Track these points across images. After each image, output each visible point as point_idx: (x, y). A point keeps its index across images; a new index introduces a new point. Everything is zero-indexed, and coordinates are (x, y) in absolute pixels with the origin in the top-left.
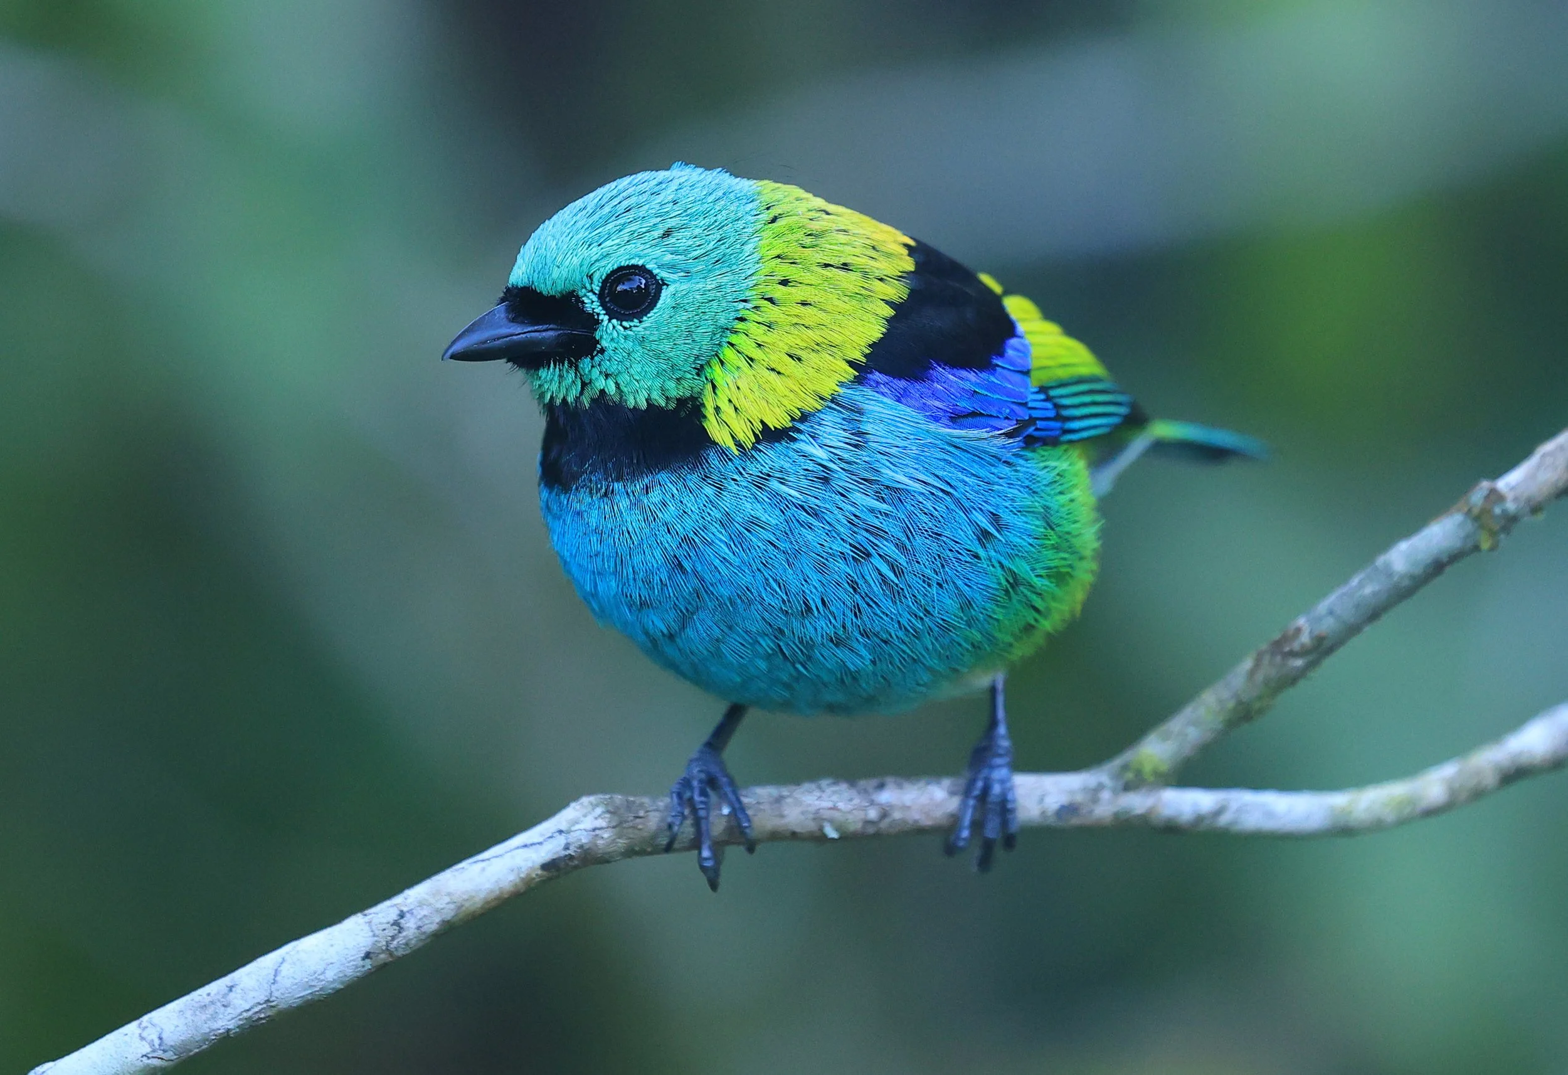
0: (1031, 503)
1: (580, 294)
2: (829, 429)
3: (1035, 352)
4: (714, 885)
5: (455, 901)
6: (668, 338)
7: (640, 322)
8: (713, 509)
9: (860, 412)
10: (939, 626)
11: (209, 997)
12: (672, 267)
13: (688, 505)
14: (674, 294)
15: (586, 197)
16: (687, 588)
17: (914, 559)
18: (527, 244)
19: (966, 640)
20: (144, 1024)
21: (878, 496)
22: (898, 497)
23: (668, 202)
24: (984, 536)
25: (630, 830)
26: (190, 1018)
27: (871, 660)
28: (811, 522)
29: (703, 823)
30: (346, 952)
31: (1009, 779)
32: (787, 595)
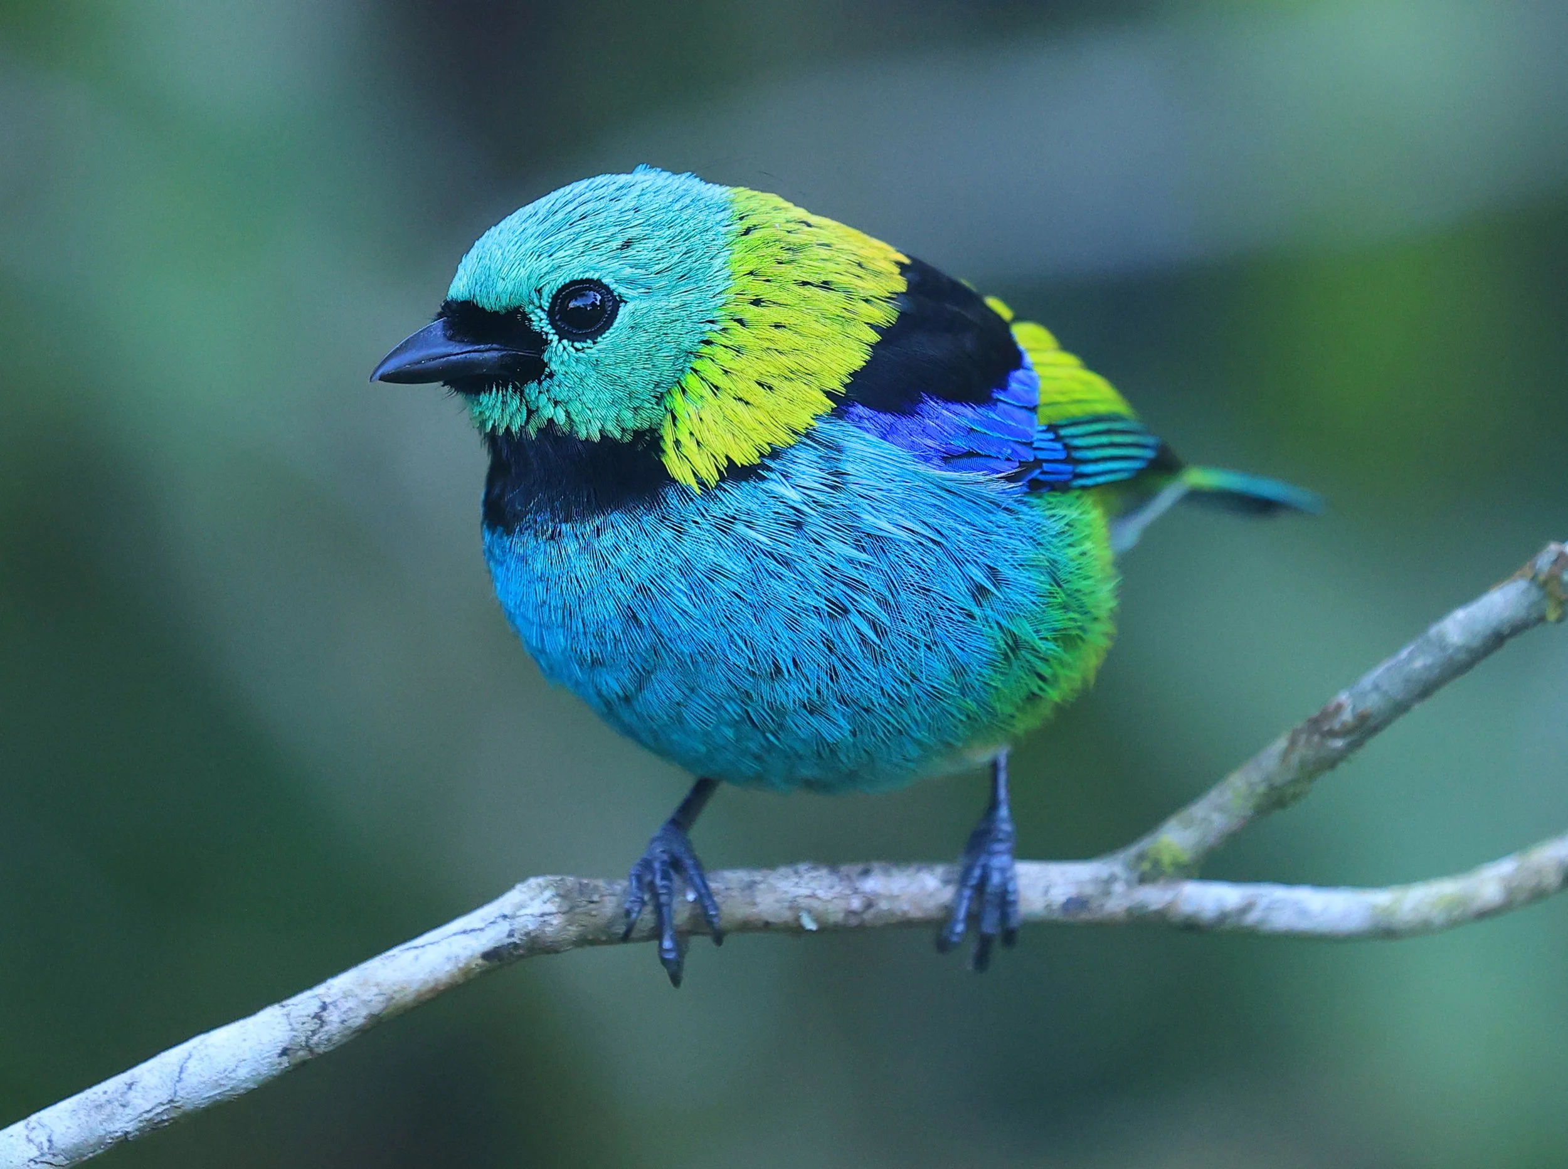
0: (1034, 556)
1: (526, 310)
2: (803, 468)
3: (1044, 385)
4: (676, 980)
5: (385, 992)
7: (595, 343)
8: (672, 555)
9: (839, 450)
10: (928, 693)
11: (105, 1096)
12: (631, 282)
13: (644, 550)
14: (633, 313)
15: (537, 202)
16: (644, 644)
17: (899, 618)
18: (470, 252)
19: (959, 710)
20: (32, 1125)
21: (857, 545)
23: (629, 210)
24: (979, 592)
25: (583, 916)
26: (84, 1119)
27: (851, 731)
28: (781, 571)
29: (665, 910)
30: (260, 1047)
31: (1011, 867)
32: (754, 653)
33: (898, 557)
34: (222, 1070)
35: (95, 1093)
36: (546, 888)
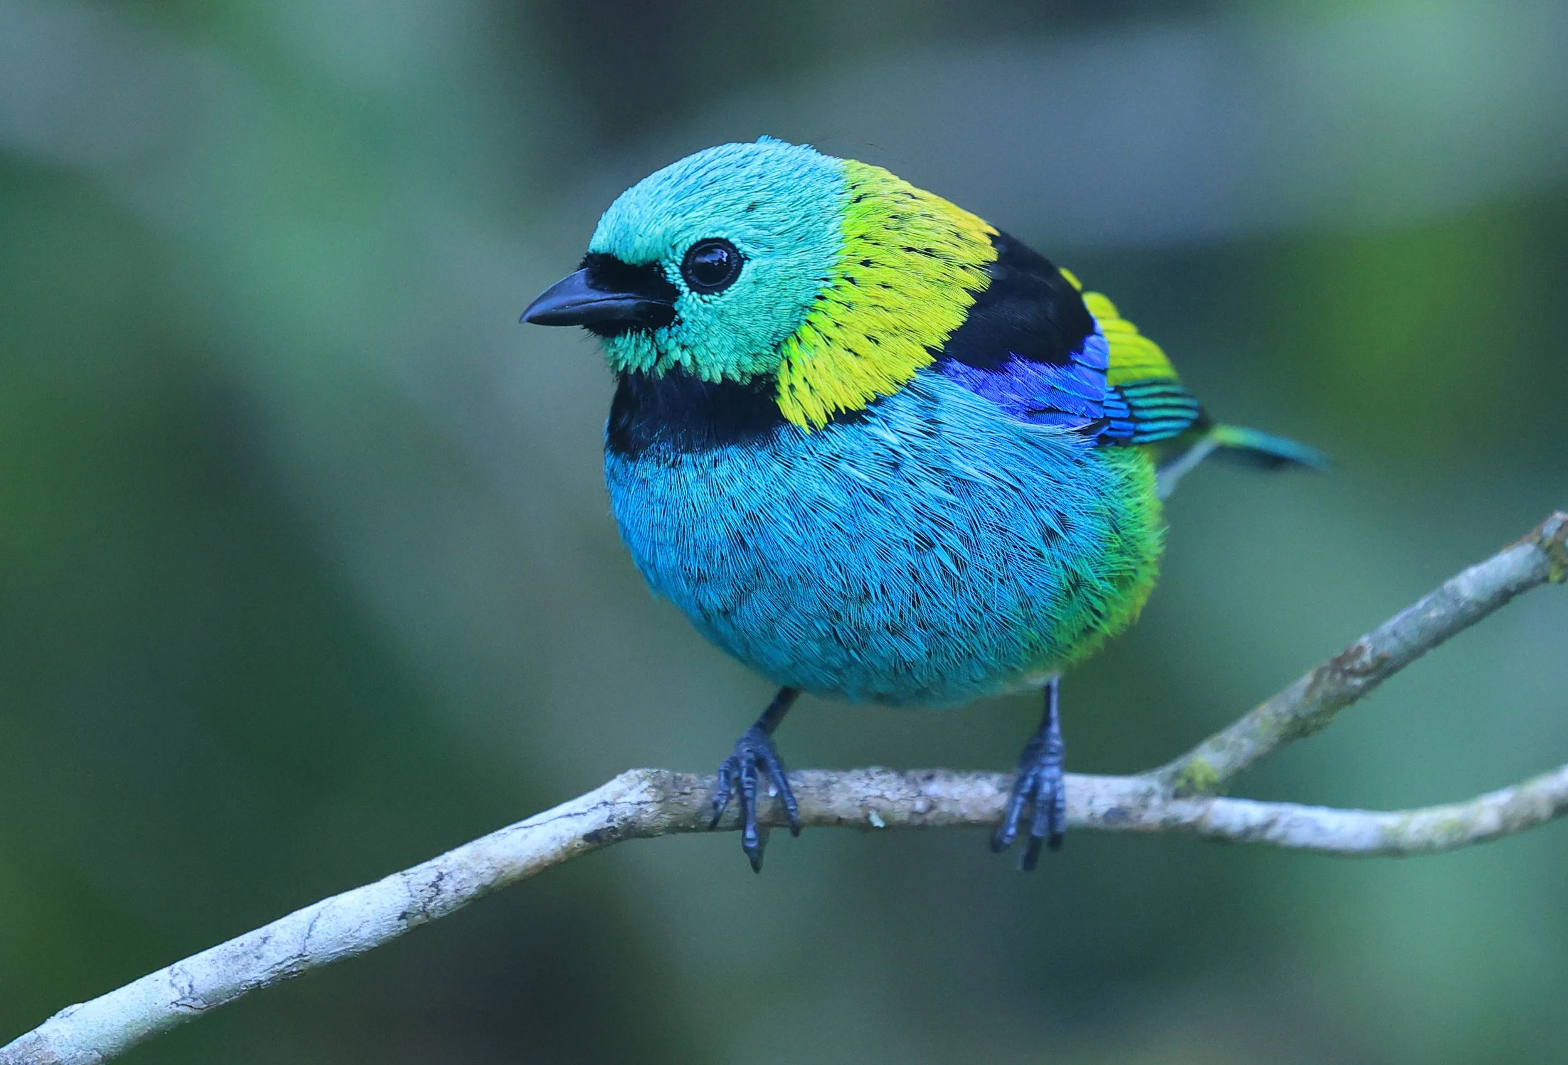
0: (1098, 505)
1: (662, 264)
2: (902, 415)
3: (1113, 350)
4: (756, 867)
5: (495, 866)
6: (748, 313)
7: (721, 295)
8: (781, 487)
9: (935, 400)
10: (998, 623)
11: (242, 948)
12: (755, 243)
13: (755, 481)
14: (756, 269)
16: (748, 565)
17: (978, 553)
18: (609, 211)
19: (1024, 639)
21: (946, 487)
22: (967, 490)
23: (754, 176)
25: (675, 805)
26: (222, 968)
27: (926, 652)
28: (878, 507)
29: (749, 803)
30: (382, 910)
31: (1060, 778)
32: (847, 578)
33: (980, 499)
34: (347, 930)
35: (233, 945)
36: (644, 779)
